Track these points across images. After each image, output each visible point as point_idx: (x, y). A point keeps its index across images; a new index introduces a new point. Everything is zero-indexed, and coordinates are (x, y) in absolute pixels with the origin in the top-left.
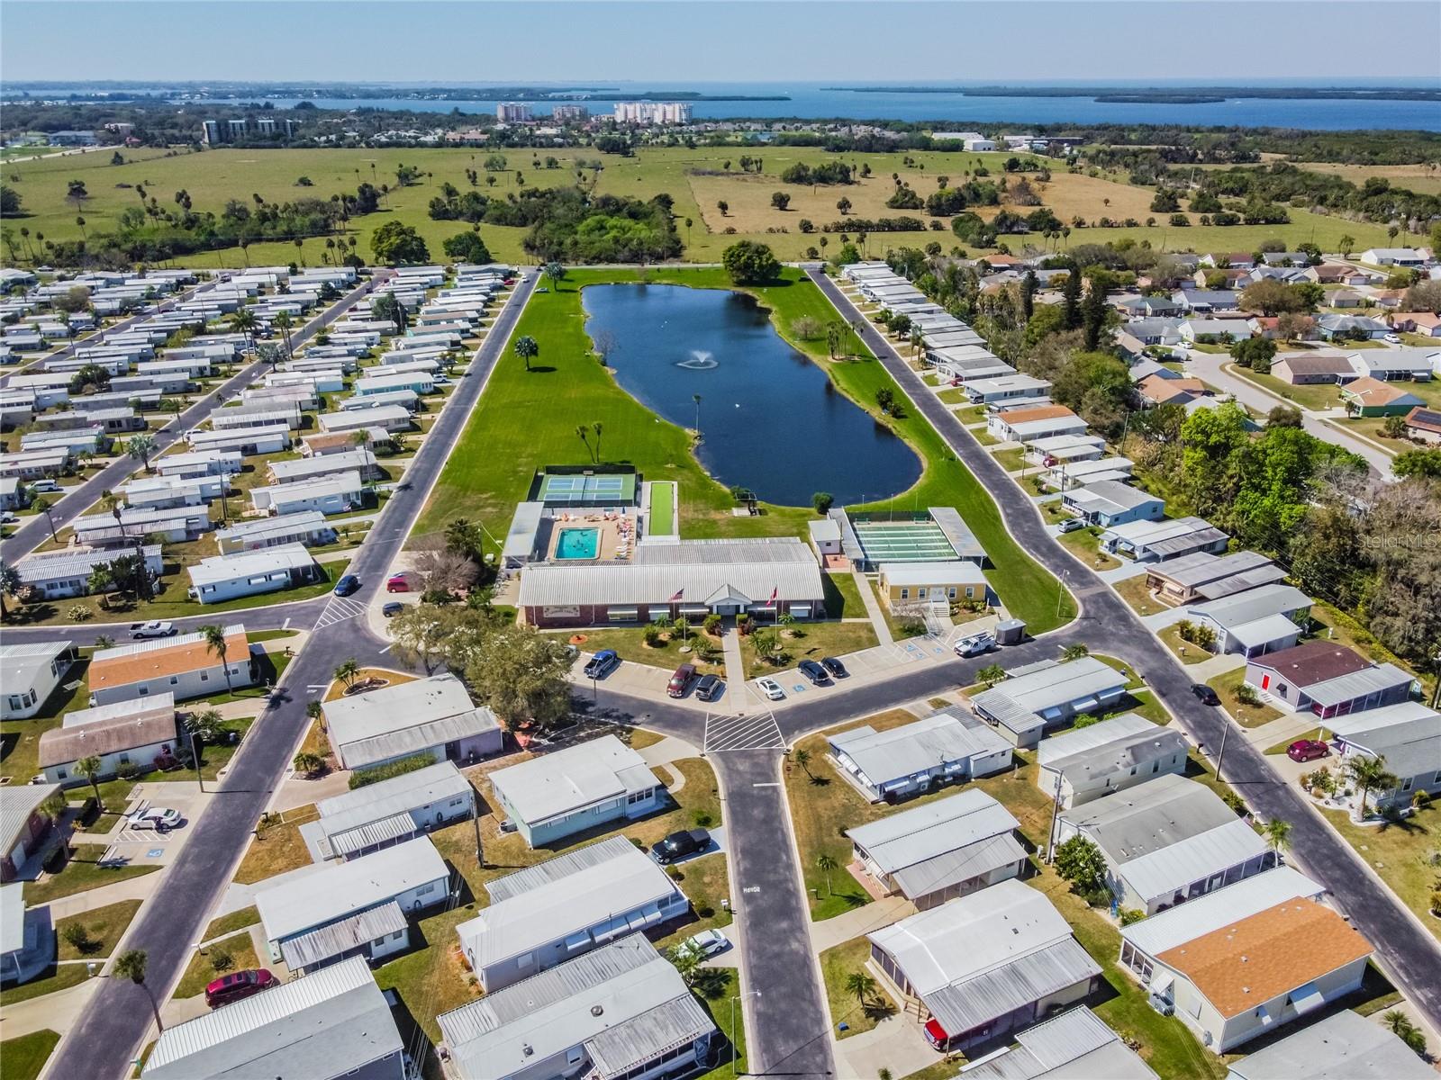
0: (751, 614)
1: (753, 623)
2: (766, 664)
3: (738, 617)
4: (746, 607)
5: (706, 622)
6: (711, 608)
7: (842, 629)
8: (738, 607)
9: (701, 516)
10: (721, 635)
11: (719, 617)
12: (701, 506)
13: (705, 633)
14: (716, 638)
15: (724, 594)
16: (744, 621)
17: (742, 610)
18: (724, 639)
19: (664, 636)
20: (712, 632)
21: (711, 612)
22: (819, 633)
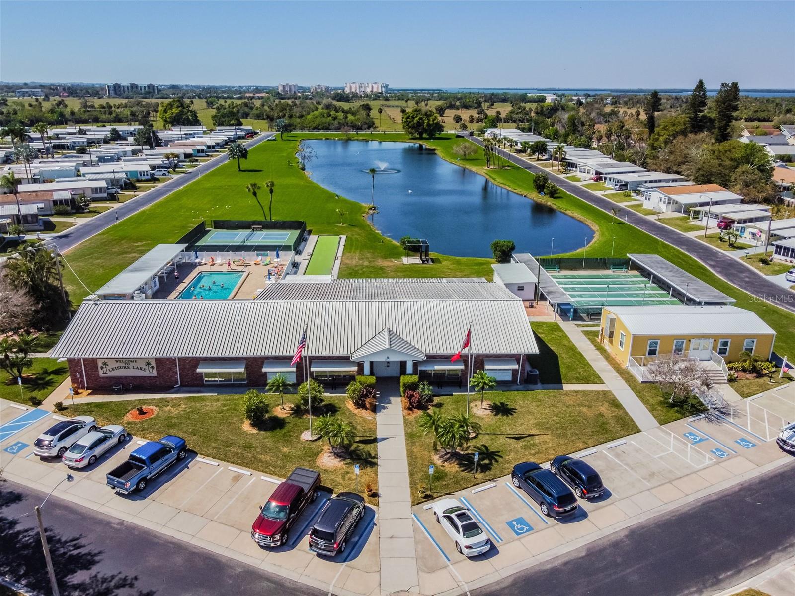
0: (424, 376)
1: (426, 390)
2: (452, 468)
3: (404, 380)
4: (416, 364)
5: (351, 387)
6: (360, 365)
7: (569, 401)
8: (403, 364)
9: (366, 263)
10: (374, 409)
11: (373, 380)
12: (369, 255)
13: (350, 405)
14: (366, 414)
15: (383, 343)
16: (413, 387)
17: (410, 369)
18: (380, 417)
19: (281, 411)
20: (360, 405)
21: (361, 371)
22: (533, 407)
